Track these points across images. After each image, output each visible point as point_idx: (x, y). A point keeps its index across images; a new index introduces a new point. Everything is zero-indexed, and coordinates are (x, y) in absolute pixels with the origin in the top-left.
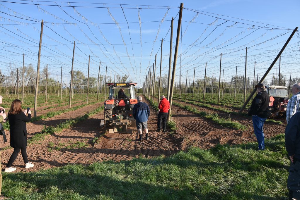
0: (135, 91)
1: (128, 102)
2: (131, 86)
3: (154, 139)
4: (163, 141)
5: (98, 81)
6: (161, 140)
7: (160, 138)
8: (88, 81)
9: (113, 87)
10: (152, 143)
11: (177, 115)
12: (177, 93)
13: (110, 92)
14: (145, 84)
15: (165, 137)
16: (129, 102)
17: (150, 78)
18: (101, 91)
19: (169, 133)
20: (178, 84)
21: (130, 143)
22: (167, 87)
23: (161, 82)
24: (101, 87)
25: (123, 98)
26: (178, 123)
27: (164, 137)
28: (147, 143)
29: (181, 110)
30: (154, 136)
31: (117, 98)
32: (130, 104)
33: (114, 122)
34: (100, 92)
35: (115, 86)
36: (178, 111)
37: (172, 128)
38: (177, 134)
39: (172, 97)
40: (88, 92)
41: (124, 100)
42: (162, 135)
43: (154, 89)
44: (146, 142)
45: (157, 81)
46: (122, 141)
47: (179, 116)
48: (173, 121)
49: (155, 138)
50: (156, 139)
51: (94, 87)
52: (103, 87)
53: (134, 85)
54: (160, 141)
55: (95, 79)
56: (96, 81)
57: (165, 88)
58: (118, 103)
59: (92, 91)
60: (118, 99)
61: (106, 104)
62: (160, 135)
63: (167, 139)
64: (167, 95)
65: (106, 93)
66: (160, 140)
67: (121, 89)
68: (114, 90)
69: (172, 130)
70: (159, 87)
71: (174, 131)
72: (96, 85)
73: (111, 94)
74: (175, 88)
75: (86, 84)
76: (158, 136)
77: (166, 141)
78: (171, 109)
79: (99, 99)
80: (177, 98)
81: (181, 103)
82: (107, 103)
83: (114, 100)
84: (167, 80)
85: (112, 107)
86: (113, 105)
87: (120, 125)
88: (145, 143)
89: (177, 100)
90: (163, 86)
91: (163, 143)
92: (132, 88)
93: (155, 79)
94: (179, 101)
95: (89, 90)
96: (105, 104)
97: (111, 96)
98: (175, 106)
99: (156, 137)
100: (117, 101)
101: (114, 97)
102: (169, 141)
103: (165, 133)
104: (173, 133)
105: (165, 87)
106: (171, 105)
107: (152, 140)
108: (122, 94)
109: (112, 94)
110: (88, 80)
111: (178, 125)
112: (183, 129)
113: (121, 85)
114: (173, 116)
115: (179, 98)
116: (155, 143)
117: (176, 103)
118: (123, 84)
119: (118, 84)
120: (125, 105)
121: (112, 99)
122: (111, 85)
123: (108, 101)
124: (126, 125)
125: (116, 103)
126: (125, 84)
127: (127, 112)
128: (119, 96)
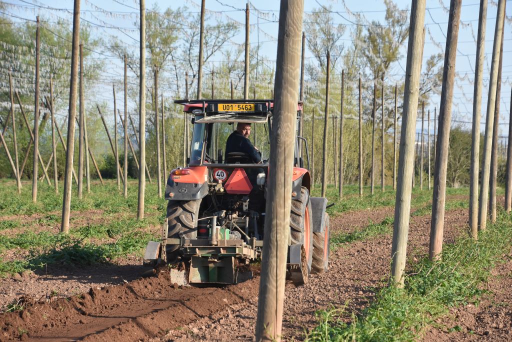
1: (262, 175)
9: (202, 116)
16: (267, 176)
31: (219, 161)
33: (188, 244)
35: (209, 114)
41: (246, 169)
58: (225, 181)
60: (222, 164)
61: (175, 180)
73: (196, 146)
83: (206, 170)
86: (200, 186)
96: (170, 183)
97: (198, 153)
100: (220, 176)
101: (207, 159)
109: (201, 146)
113: (235, 108)
118: (244, 107)
119: (224, 105)
120: (250, 188)
121: (200, 163)
122: (195, 110)
123: (183, 172)
124: (233, 258)
125: (214, 182)
126: (252, 105)
127: (255, 219)
128: (230, 153)
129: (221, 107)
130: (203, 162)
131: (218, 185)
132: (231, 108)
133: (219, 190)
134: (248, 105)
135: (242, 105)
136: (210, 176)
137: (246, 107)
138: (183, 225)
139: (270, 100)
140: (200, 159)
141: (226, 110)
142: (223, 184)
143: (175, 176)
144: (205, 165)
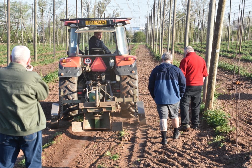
0: (127, 36)
1: (112, 61)
2: (118, 24)
3: (174, 153)
4: (196, 158)
5: (35, 11)
6: (192, 157)
7: (188, 151)
8: (8, 11)
9: (76, 28)
10: (169, 164)
11: (233, 95)
12: (231, 40)
13: (71, 40)
14: (151, 19)
15: (202, 150)
16: (115, 61)
17: (164, 4)
18: (44, 38)
19: (211, 140)
20: (235, 17)
21: (114, 165)
22: (206, 25)
23: (190, 12)
24: (42, 28)
25: (101, 53)
26: (234, 114)
27: (198, 148)
28: (157, 164)
29: (241, 82)
30: (175, 147)
31: (86, 54)
32: (117, 67)
33: (81, 106)
34: (42, 40)
35: (81, 27)
36: (235, 83)
37: (219, 128)
38: (233, 142)
39: (218, 51)
40: (10, 39)
42: (194, 144)
43: (172, 32)
44: (155, 160)
45: (182, 12)
46: (95, 160)
47: (237, 96)
48: (220, 111)
49: (176, 152)
50: (179, 155)
51: (24, 28)
52: (49, 28)
53: (124, 23)
54: (189, 160)
55: (26, 7)
56: (30, 11)
57: (202, 29)
58: (91, 65)
59: (19, 37)
60: (88, 55)
61: (64, 66)
62: (190, 143)
63: (206, 154)
64: (205, 46)
65: (57, 41)
66: (188, 157)
67: (95, 33)
68: (79, 34)
69: (219, 133)
70: (185, 26)
71: (225, 136)
72: (29, 22)
73: (72, 45)
74: (227, 28)
75: (3, 19)
76: (183, 147)
77: (205, 160)
78: (217, 80)
79: (39, 57)
80: (231, 52)
81: (242, 64)
82: (64, 64)
83: (80, 58)
84: (207, 8)
85: (75, 74)
86: (78, 69)
87: (94, 113)
88: (152, 164)
89: (232, 58)
90: (197, 23)
91: (196, 164)
92: (122, 29)
93: (176, 6)
94: (238, 60)
95: (13, 36)
96: (61, 67)
97: (75, 49)
98: (226, 73)
99: (180, 149)
100: (88, 61)
101: (80, 52)
102: (212, 159)
103: (200, 140)
104: (222, 141)
105: (200, 26)
106: (216, 69)
107: (169, 156)
108: (98, 45)
109: (75, 44)
110: (7, 8)
111: (234, 119)
112: (249, 130)
113: (96, 23)
114: (221, 97)
115: (238, 53)
116: (176, 164)
117: (230, 64)
118: (100, 22)
119: (89, 21)
120: (105, 68)
121: (76, 55)
122: (72, 25)
123: (67, 61)
124: (110, 113)
125: (84, 65)
126: (105, 21)
127: (110, 84)
128: (92, 49)
129: (87, 23)
130: (78, 54)
131: (87, 67)
132: (93, 23)
133: (88, 70)
134: (103, 21)
135: (99, 21)
136: (82, 62)
137: (101, 23)
138: (70, 91)
139: (115, 18)
140: (76, 53)
141: (90, 24)
142: (90, 66)
143: (63, 63)
144: (79, 56)
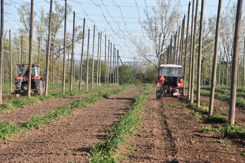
2: (35, 66)
9: (21, 67)
13: (20, 71)
32: (34, 80)
86: (21, 80)
96: (16, 79)
100: (25, 78)
121: (21, 76)
123: (18, 77)
129: (25, 66)
133: (25, 80)
136: (23, 78)
